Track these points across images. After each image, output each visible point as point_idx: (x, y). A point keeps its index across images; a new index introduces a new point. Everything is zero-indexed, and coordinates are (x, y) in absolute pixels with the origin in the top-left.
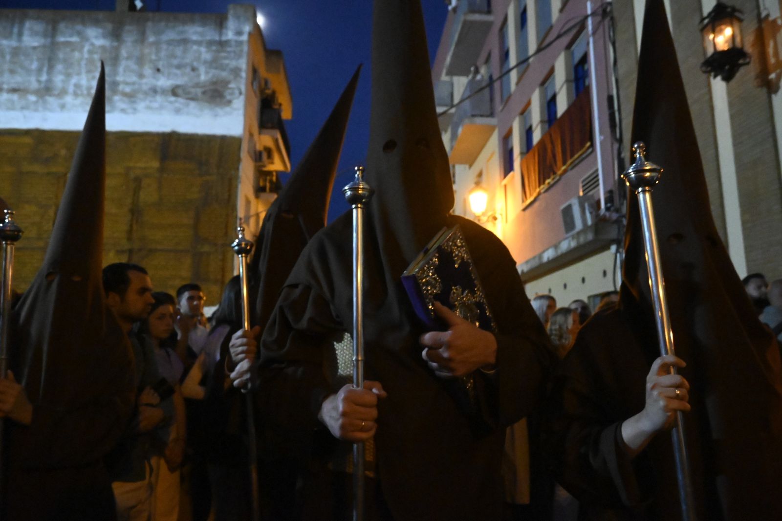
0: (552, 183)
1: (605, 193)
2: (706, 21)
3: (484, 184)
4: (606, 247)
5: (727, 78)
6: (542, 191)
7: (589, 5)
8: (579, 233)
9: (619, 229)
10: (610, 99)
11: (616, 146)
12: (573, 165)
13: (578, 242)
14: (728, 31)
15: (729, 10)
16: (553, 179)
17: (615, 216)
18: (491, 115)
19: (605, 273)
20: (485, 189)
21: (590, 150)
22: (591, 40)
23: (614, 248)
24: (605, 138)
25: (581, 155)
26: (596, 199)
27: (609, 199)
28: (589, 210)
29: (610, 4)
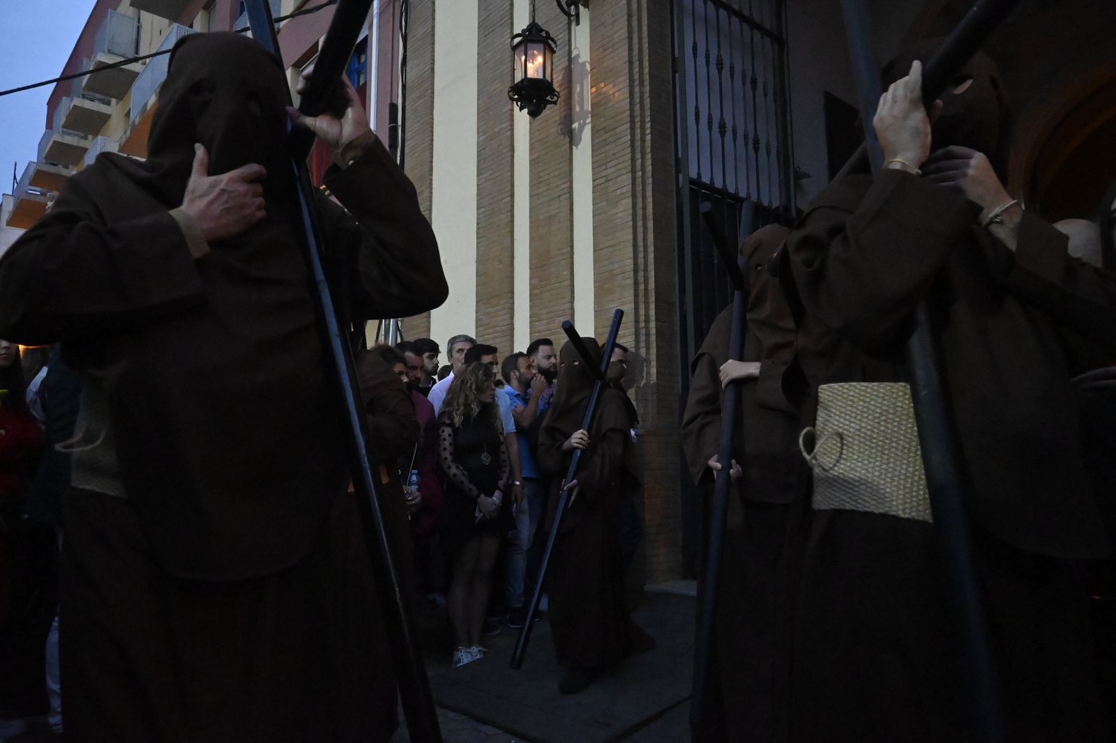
2: (517, 40)
5: (533, 114)
10: (393, 108)
14: (540, 59)
15: (544, 34)
22: (375, 25)
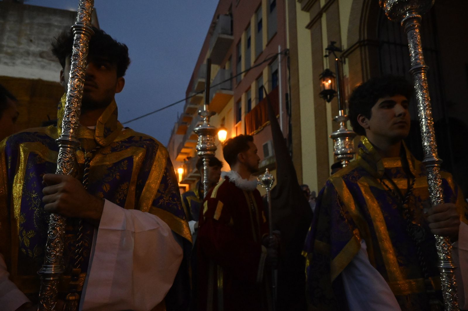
2: (321, 76)
3: (226, 126)
5: (329, 101)
6: (255, 134)
7: (279, 48)
8: (271, 158)
10: (287, 95)
11: (288, 118)
13: (270, 162)
14: (330, 81)
15: (330, 73)
18: (231, 89)
20: (226, 129)
24: (284, 113)
29: (288, 50)
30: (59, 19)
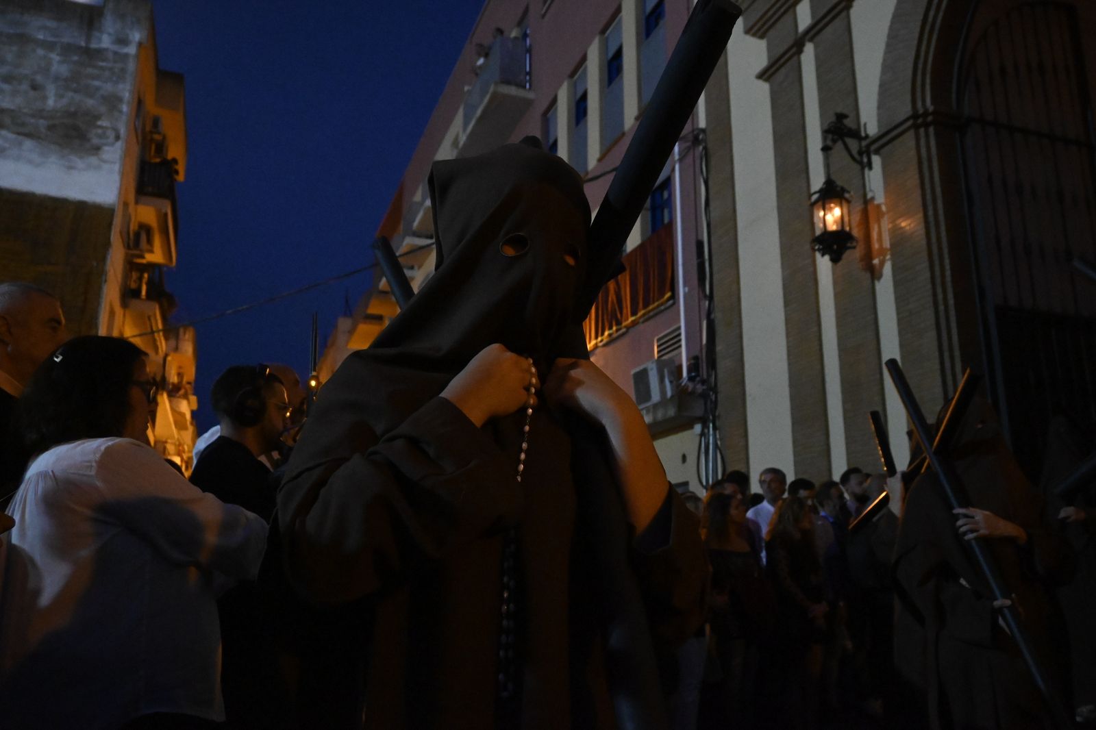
0: (615, 335)
1: (688, 359)
2: (815, 197)
4: (689, 426)
5: (835, 260)
6: (600, 344)
8: (655, 406)
9: (706, 404)
10: (699, 244)
11: (705, 304)
12: (646, 317)
13: (654, 419)
14: (837, 212)
15: (838, 188)
16: (617, 331)
17: (700, 388)
19: (684, 458)
21: (671, 302)
22: (677, 167)
23: (698, 428)
24: (689, 291)
25: (658, 306)
26: (677, 363)
27: (694, 366)
28: (669, 378)
29: (703, 131)
30: (51, 24)
